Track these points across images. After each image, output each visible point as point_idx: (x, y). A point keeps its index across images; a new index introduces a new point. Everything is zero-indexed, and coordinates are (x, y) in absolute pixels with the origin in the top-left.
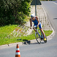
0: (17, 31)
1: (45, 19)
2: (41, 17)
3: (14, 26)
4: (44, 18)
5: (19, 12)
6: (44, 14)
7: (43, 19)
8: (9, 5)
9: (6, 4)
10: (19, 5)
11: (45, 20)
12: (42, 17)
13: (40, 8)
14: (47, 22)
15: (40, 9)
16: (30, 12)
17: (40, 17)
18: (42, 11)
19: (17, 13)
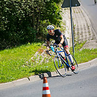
0: (42, 54)
1: (89, 29)
2: (81, 26)
3: (35, 44)
4: (87, 29)
5: (43, 20)
6: (86, 20)
7: (85, 29)
8: (25, 10)
9: (19, 10)
10: (42, 9)
11: (87, 30)
12: (83, 27)
13: (78, 12)
14: (92, 35)
16: (61, 19)
17: (79, 27)
18: (82, 16)
19: (40, 22)
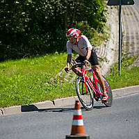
2: (132, 33)
5: (79, 21)
7: (138, 39)
8: (55, 5)
9: (46, 3)
10: (79, 5)
12: (135, 35)
13: (129, 13)
15: (130, 16)
16: (104, 21)
17: (130, 35)
18: (135, 20)
19: (74, 24)
